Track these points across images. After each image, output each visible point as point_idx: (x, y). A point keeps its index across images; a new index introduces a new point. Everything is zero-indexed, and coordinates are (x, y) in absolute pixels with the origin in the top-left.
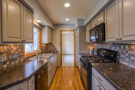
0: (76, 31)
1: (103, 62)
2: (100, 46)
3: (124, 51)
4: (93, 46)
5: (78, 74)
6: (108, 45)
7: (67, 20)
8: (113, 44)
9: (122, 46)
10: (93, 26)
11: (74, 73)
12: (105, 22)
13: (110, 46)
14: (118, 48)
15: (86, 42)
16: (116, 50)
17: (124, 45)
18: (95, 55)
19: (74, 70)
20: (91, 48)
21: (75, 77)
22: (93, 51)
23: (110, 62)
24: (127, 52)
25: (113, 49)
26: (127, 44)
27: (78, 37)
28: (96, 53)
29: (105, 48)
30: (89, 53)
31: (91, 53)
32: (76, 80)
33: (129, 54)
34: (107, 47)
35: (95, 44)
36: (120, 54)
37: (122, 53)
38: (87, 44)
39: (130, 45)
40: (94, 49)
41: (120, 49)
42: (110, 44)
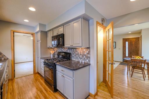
0: (36, 34)
1: (63, 61)
2: (60, 50)
3: (74, 53)
4: (54, 50)
5: (40, 79)
6: (65, 49)
7: (26, 21)
8: (68, 48)
9: (73, 50)
10: (55, 34)
11: (36, 79)
12: (64, 33)
13: (67, 49)
14: (71, 51)
15: (48, 46)
16: (70, 52)
17: (74, 49)
18: (55, 58)
19: (34, 77)
20: (52, 52)
21: (38, 83)
22: (54, 54)
23: (67, 60)
24: (75, 53)
25: (68, 51)
26: (75, 48)
27: (40, 42)
28: (56, 56)
29: (64, 51)
30: (51, 57)
31: (52, 56)
32: (40, 84)
33: (76, 54)
34: (65, 51)
35: (56, 48)
36: (72, 54)
37: (73, 54)
38: (48, 49)
39: (76, 49)
40: (55, 53)
41: (72, 51)
42: (67, 48)
